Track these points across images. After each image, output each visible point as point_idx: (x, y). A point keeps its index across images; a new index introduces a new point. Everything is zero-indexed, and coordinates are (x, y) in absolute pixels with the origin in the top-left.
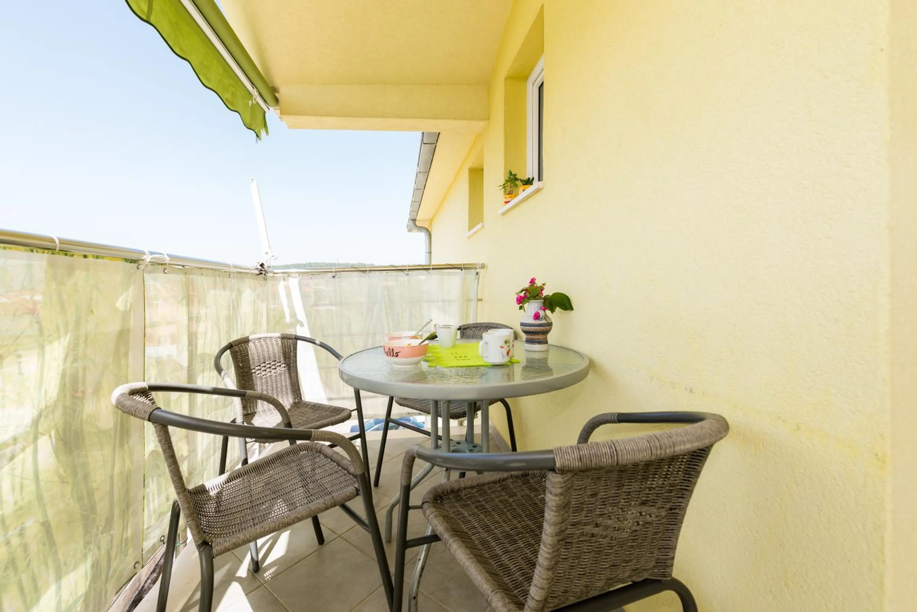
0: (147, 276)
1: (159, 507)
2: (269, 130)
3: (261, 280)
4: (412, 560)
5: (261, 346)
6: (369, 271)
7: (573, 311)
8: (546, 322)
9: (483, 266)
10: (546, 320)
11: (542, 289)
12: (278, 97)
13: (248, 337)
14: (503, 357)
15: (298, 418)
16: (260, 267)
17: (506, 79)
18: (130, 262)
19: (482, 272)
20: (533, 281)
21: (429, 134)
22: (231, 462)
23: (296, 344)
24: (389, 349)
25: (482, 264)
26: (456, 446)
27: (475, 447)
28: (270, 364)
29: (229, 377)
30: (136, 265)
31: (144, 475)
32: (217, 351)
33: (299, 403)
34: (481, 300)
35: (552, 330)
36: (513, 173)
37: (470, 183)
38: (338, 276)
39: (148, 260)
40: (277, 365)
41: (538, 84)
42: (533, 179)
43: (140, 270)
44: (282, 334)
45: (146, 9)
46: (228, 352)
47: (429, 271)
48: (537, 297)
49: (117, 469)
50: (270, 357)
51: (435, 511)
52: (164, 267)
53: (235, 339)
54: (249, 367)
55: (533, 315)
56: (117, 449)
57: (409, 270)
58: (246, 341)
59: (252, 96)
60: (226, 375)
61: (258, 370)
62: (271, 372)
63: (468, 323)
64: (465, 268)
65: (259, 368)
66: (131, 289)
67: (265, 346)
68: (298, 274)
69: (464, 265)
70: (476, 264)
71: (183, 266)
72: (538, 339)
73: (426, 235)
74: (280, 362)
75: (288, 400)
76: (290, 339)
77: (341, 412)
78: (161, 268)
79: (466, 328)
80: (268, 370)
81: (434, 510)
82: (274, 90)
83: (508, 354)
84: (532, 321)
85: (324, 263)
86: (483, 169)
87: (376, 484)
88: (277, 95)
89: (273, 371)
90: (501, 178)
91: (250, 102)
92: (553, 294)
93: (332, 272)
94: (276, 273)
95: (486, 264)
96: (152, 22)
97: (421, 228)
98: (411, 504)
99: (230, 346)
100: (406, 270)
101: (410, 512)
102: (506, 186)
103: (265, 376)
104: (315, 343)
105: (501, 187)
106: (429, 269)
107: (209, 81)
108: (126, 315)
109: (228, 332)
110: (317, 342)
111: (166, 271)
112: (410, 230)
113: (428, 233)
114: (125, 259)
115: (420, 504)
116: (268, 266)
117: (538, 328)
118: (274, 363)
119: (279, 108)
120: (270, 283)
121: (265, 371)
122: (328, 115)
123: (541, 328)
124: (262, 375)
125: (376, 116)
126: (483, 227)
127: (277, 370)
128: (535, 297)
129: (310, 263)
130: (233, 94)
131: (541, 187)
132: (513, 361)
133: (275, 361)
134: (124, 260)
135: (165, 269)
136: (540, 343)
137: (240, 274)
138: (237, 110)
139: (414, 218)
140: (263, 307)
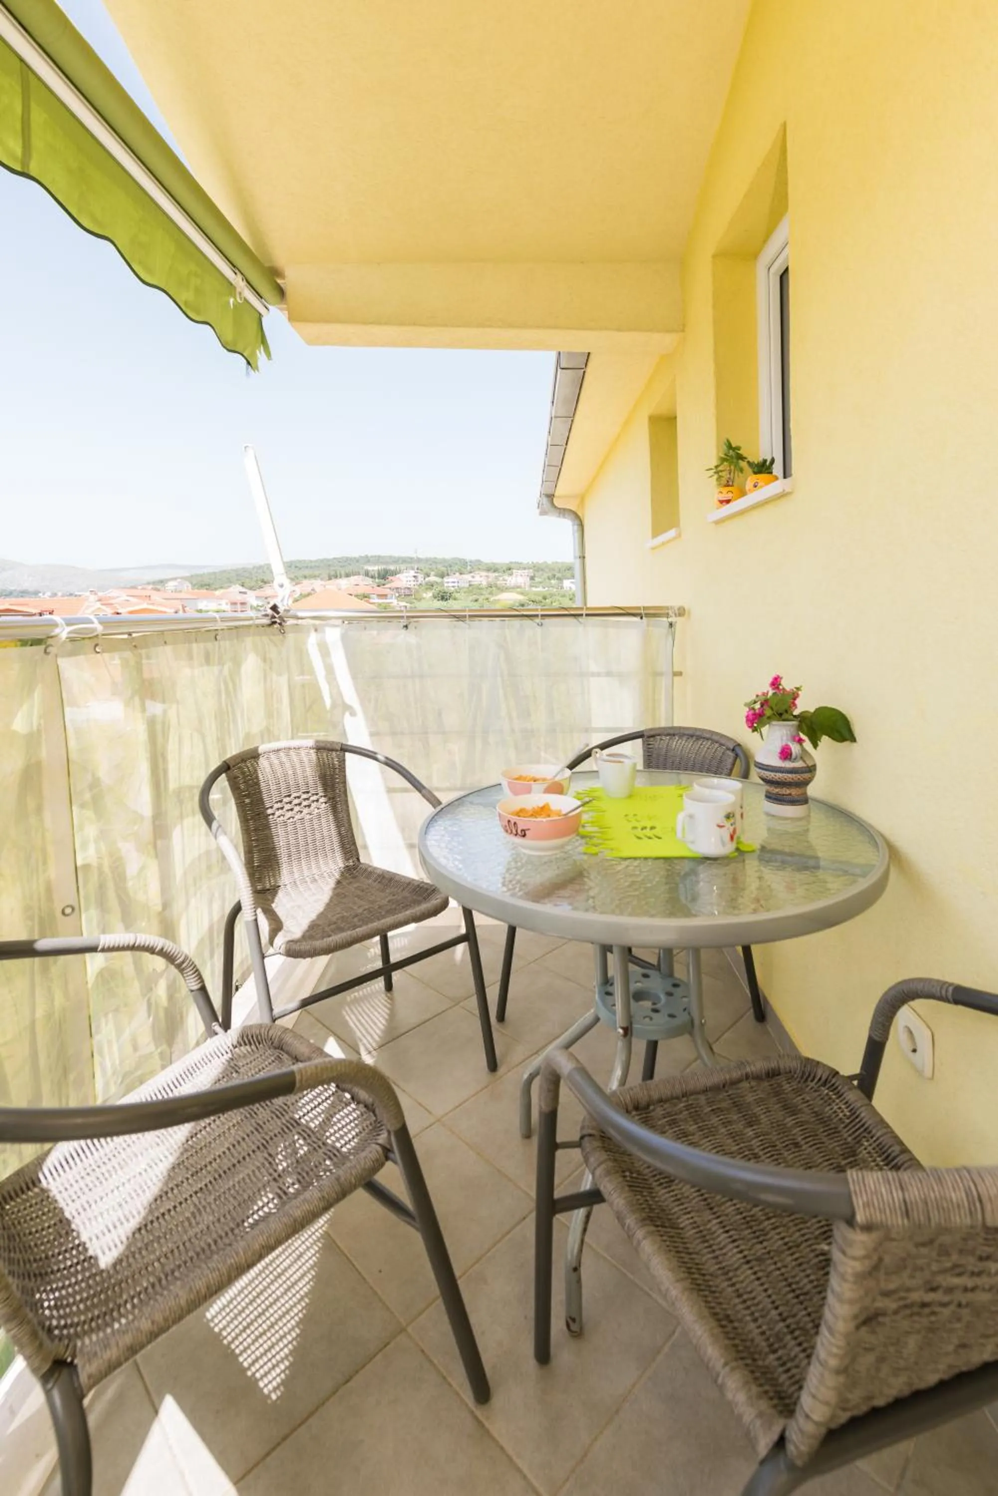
0: (62, 662)
1: (122, 1062)
2: (272, 353)
3: (274, 635)
4: (569, 1176)
5: (281, 763)
6: (470, 616)
7: (855, 744)
8: (804, 765)
9: (681, 612)
10: (804, 761)
11: (795, 696)
12: (282, 286)
13: (256, 749)
14: (723, 844)
15: (355, 903)
16: (270, 612)
17: (714, 256)
18: (31, 645)
19: (679, 621)
20: (776, 683)
21: (571, 355)
22: (242, 963)
23: (344, 760)
24: (509, 821)
25: (679, 609)
26: (639, 982)
27: (675, 985)
28: (299, 797)
29: (225, 834)
30: (43, 647)
31: (90, 1017)
32: (201, 778)
33: (355, 867)
34: (680, 674)
35: (815, 779)
36: (734, 445)
37: (651, 440)
38: (415, 624)
39: (64, 636)
40: (312, 799)
41: (777, 268)
42: (773, 461)
43: (50, 657)
44: (317, 742)
45: (19, 151)
46: (223, 779)
47: (580, 619)
48: (785, 716)
49: (40, 1013)
50: (298, 786)
51: (605, 1161)
52: (95, 641)
53: (234, 753)
54: (263, 803)
55: (779, 750)
56: (38, 978)
57: (542, 616)
58: (253, 755)
59: (235, 288)
60: (220, 830)
61: (278, 809)
62: (301, 812)
63: (657, 726)
64: (647, 615)
65: (279, 805)
66: (37, 695)
67: (288, 765)
68: (340, 621)
69: (644, 608)
70: (667, 608)
71: (130, 634)
72: (790, 794)
73: (573, 525)
74: (317, 794)
75: (335, 862)
76: (332, 750)
77: (429, 895)
78: (89, 644)
79: (653, 736)
80: (297, 809)
81: (604, 1156)
82: (273, 273)
83: (732, 838)
84: (776, 762)
85: (390, 557)
86: (676, 418)
87: (501, 1017)
88: (279, 281)
89: (306, 811)
90: (711, 455)
91: (232, 300)
92: (817, 710)
93: (402, 617)
94: (302, 618)
95: (686, 608)
96: (33, 174)
97: (563, 512)
98: (559, 1139)
99: (226, 768)
100: (537, 616)
101: (559, 1153)
102: (721, 471)
103: (291, 820)
104: (376, 759)
105: (711, 472)
106: (581, 615)
107: (149, 271)
108: (32, 740)
109: (221, 741)
110: (379, 757)
111: (98, 650)
112: (543, 513)
113: (577, 522)
114: (20, 640)
115: (576, 1138)
116: (285, 610)
117: (790, 775)
118: (305, 796)
119: (285, 306)
120: (291, 637)
121: (292, 810)
122: (378, 322)
123: (794, 775)
124: (286, 817)
125: (467, 325)
126: (679, 535)
127: (312, 808)
128: (781, 715)
129: (367, 556)
130: (198, 291)
131: (788, 490)
132: (742, 848)
133: (308, 792)
134: (19, 643)
135: (96, 645)
136: (793, 802)
137: (234, 631)
138: (209, 321)
139: (549, 492)
140: (282, 683)
